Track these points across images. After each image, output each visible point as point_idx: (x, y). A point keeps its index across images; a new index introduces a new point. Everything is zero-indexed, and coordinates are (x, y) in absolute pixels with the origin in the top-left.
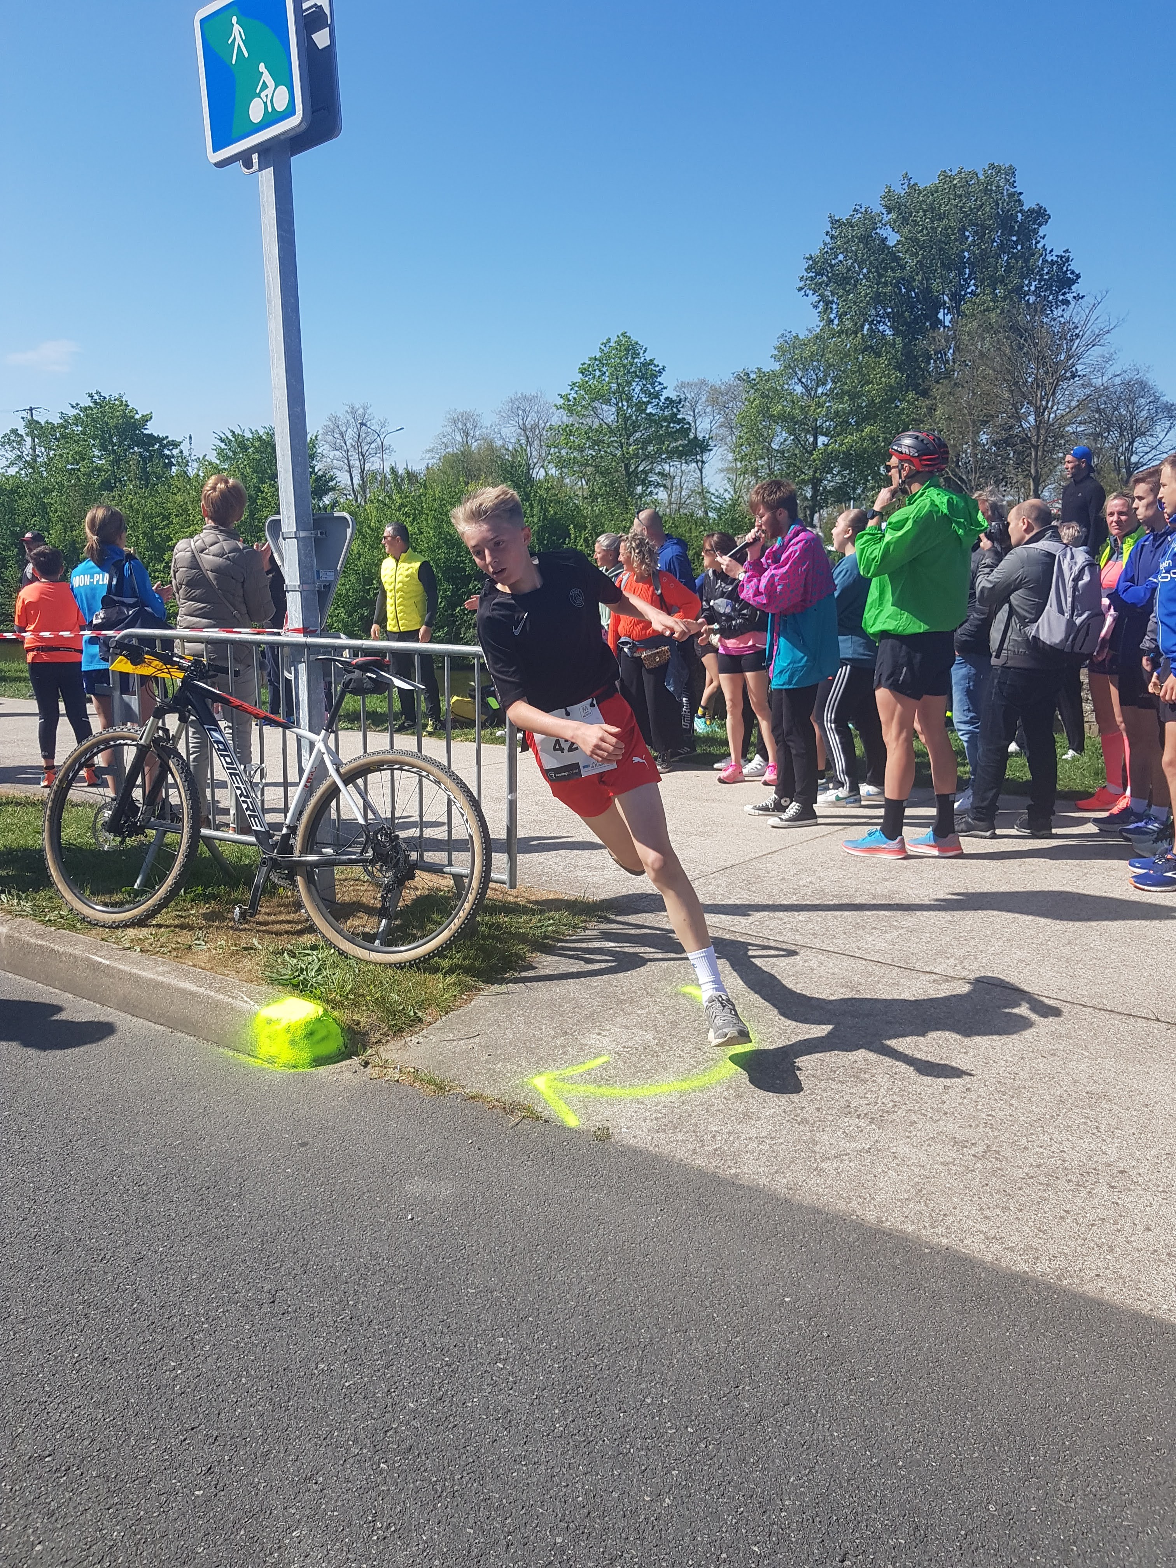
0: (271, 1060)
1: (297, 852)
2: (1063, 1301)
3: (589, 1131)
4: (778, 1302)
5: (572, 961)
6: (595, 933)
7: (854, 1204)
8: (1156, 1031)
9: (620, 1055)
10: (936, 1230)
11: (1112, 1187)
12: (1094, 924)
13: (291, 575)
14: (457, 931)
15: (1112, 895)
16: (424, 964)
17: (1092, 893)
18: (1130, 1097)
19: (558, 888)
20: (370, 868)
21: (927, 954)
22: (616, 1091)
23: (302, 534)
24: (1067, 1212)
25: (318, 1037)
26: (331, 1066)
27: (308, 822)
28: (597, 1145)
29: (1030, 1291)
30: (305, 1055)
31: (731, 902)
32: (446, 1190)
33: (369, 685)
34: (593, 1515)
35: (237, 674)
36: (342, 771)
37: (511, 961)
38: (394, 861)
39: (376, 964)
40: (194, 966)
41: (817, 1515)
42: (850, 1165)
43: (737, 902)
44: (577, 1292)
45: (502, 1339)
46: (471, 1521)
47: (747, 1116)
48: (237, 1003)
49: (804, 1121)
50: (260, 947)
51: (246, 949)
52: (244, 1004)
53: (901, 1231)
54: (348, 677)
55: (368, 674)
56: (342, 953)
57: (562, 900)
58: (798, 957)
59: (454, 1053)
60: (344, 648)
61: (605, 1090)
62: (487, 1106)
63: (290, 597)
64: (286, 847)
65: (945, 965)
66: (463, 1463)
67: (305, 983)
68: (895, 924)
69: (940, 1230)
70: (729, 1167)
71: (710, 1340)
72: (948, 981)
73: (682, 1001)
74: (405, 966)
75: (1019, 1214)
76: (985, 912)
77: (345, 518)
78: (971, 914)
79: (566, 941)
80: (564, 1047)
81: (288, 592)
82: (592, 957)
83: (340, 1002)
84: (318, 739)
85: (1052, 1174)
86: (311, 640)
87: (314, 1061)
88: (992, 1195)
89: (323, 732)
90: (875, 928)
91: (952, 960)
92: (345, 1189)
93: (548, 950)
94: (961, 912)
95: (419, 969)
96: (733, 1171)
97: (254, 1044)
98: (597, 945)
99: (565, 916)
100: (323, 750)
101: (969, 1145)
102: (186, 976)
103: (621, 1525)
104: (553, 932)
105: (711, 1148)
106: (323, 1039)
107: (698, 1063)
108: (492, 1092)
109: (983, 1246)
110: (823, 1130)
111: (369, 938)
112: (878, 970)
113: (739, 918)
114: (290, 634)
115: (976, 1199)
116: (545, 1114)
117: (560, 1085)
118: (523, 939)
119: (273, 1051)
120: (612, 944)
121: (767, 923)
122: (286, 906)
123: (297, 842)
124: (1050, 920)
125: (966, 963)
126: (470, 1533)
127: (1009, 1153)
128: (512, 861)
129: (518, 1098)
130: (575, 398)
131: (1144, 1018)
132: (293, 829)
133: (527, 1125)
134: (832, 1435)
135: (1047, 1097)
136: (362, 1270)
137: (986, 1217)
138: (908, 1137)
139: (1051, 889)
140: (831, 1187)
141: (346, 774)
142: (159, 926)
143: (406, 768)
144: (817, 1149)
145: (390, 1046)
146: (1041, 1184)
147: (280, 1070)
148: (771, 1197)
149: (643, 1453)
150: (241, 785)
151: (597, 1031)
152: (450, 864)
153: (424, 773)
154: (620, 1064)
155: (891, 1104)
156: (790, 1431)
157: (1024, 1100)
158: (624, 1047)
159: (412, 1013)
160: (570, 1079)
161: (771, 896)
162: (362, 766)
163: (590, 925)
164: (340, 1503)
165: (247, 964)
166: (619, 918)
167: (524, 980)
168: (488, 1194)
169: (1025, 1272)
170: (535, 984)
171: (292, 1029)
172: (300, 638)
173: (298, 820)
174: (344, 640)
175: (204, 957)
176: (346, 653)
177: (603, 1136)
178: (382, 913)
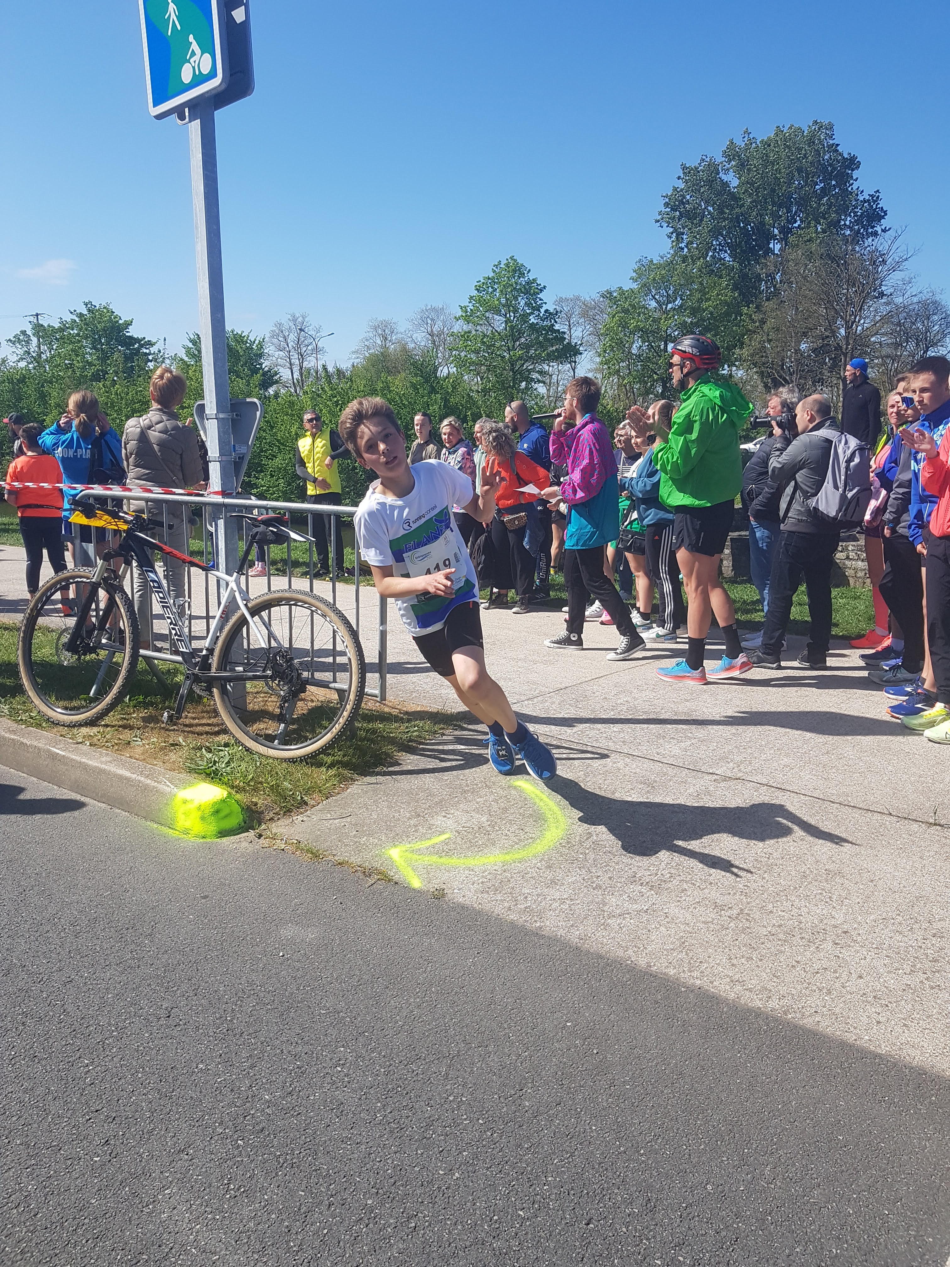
0: (186, 832)
1: (213, 669)
2: (786, 1031)
3: (428, 891)
4: (561, 1026)
5: (429, 760)
6: (450, 738)
7: (630, 952)
8: (887, 823)
9: (459, 833)
10: (693, 974)
11: (836, 944)
12: (849, 738)
13: (213, 450)
14: (337, 734)
15: (868, 716)
16: (312, 760)
17: (852, 713)
18: (860, 874)
19: (424, 702)
20: (270, 683)
21: (712, 759)
22: (453, 861)
23: (221, 416)
24: (798, 962)
25: (222, 814)
26: (232, 837)
27: (223, 646)
28: (434, 902)
29: (761, 1022)
30: (212, 828)
31: (560, 716)
32: (311, 935)
33: (271, 537)
34: (398, 1184)
35: (170, 527)
36: (249, 605)
37: (381, 759)
38: (289, 677)
39: (274, 758)
40: (130, 757)
41: (572, 1189)
42: (629, 922)
43: (566, 716)
44: (405, 1014)
45: (342, 1049)
46: (303, 1188)
47: (553, 882)
48: (160, 786)
49: (598, 887)
50: (184, 744)
51: (172, 745)
52: (166, 787)
53: (664, 974)
54: (255, 530)
55: (271, 528)
56: (248, 750)
57: (427, 712)
58: (609, 760)
59: (329, 829)
60: (254, 507)
61: (444, 860)
62: (351, 870)
63: (211, 465)
64: (205, 665)
65: (725, 768)
66: (302, 1142)
67: (216, 772)
68: (690, 735)
69: (695, 974)
70: (535, 921)
71: (504, 1054)
72: (725, 780)
73: (513, 792)
74: (296, 761)
75: (759, 963)
76: (763, 727)
77: (255, 403)
78: (752, 728)
79: (427, 744)
80: (416, 826)
81: (210, 462)
82: (446, 756)
83: (244, 787)
84: (231, 579)
85: (790, 933)
86: (228, 501)
87: (220, 833)
88: (740, 948)
89: (235, 574)
90: (673, 738)
91: (731, 764)
92: (233, 932)
93: (412, 750)
94: (744, 727)
95: (307, 763)
96: (538, 925)
97: (173, 819)
98: (451, 747)
99: (428, 725)
100: (235, 588)
101: (726, 908)
102: (123, 765)
103: (418, 1192)
104: (417, 736)
105: (522, 906)
106: (226, 816)
107: (520, 840)
108: (355, 860)
109: (728, 987)
110: (613, 894)
111: (270, 738)
112: (671, 771)
113: (565, 728)
114: (212, 495)
115: (727, 950)
116: (396, 878)
117: (410, 855)
118: (393, 741)
119: (188, 824)
120: (463, 747)
121: (588, 732)
122: (208, 712)
123: (214, 661)
124: (814, 734)
125: (742, 767)
126: (301, 1195)
127: (757, 915)
128: (383, 679)
129: (377, 865)
130: (471, 310)
131: (879, 812)
132: (211, 651)
133: (380, 886)
134: (591, 1128)
135: (793, 873)
136: (240, 994)
137: (733, 965)
138: (679, 901)
139: (819, 710)
140: (613, 938)
141: (252, 607)
142: (107, 726)
143: (300, 604)
144: (606, 908)
145: (280, 823)
146: (779, 940)
147: (192, 839)
148: (565, 945)
149: (442, 1138)
150: (171, 616)
151: (444, 814)
152: (335, 681)
153: (314, 609)
154: (459, 840)
155: (669, 875)
156: (559, 1124)
157: (775, 874)
158: (463, 827)
159: (299, 798)
160: (419, 852)
161: (593, 711)
162: (265, 601)
163: (447, 732)
164: (204, 1170)
165: (173, 756)
166: (470, 727)
167: (391, 774)
168: (343, 938)
169: (759, 1008)
170: (399, 777)
171: (202, 808)
172: (219, 499)
173: (215, 643)
174: (254, 501)
175: (139, 750)
176: (255, 512)
177: (440, 895)
178: (280, 718)
